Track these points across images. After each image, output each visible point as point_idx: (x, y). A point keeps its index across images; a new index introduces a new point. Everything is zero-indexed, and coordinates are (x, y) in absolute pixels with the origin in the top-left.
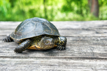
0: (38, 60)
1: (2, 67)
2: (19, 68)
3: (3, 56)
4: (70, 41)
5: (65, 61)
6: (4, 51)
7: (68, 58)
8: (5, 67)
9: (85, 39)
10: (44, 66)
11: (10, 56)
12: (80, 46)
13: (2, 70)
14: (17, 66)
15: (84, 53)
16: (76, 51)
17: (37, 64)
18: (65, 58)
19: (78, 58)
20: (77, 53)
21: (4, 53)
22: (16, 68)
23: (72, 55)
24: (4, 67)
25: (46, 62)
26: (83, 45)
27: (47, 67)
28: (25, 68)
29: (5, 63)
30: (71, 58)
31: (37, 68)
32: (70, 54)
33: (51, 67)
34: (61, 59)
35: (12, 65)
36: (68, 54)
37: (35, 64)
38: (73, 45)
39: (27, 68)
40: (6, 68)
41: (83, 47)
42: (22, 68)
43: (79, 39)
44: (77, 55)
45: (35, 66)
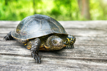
0: (53, 60)
1: (16, 66)
2: (35, 68)
3: (14, 53)
4: (81, 41)
5: (84, 62)
6: (14, 49)
7: (87, 59)
8: (20, 66)
9: (97, 39)
10: (63, 68)
11: (22, 54)
12: (95, 46)
13: (17, 69)
14: (32, 65)
15: (104, 55)
16: (93, 52)
17: (53, 64)
18: (84, 59)
19: (99, 61)
20: (96, 54)
21: (14, 50)
22: (32, 68)
23: (91, 57)
24: (18, 66)
25: (62, 62)
26: (98, 46)
27: (67, 68)
28: (42, 68)
29: (18, 61)
30: (91, 60)
31: (55, 69)
32: (88, 55)
33: (71, 69)
34: (79, 61)
35: (26, 64)
36: (86, 55)
37: (51, 64)
38: (87, 46)
39: (44, 69)
40: (22, 67)
41: (99, 47)
42: (39, 68)
43: (90, 39)
44: (97, 56)
45: (52, 67)
